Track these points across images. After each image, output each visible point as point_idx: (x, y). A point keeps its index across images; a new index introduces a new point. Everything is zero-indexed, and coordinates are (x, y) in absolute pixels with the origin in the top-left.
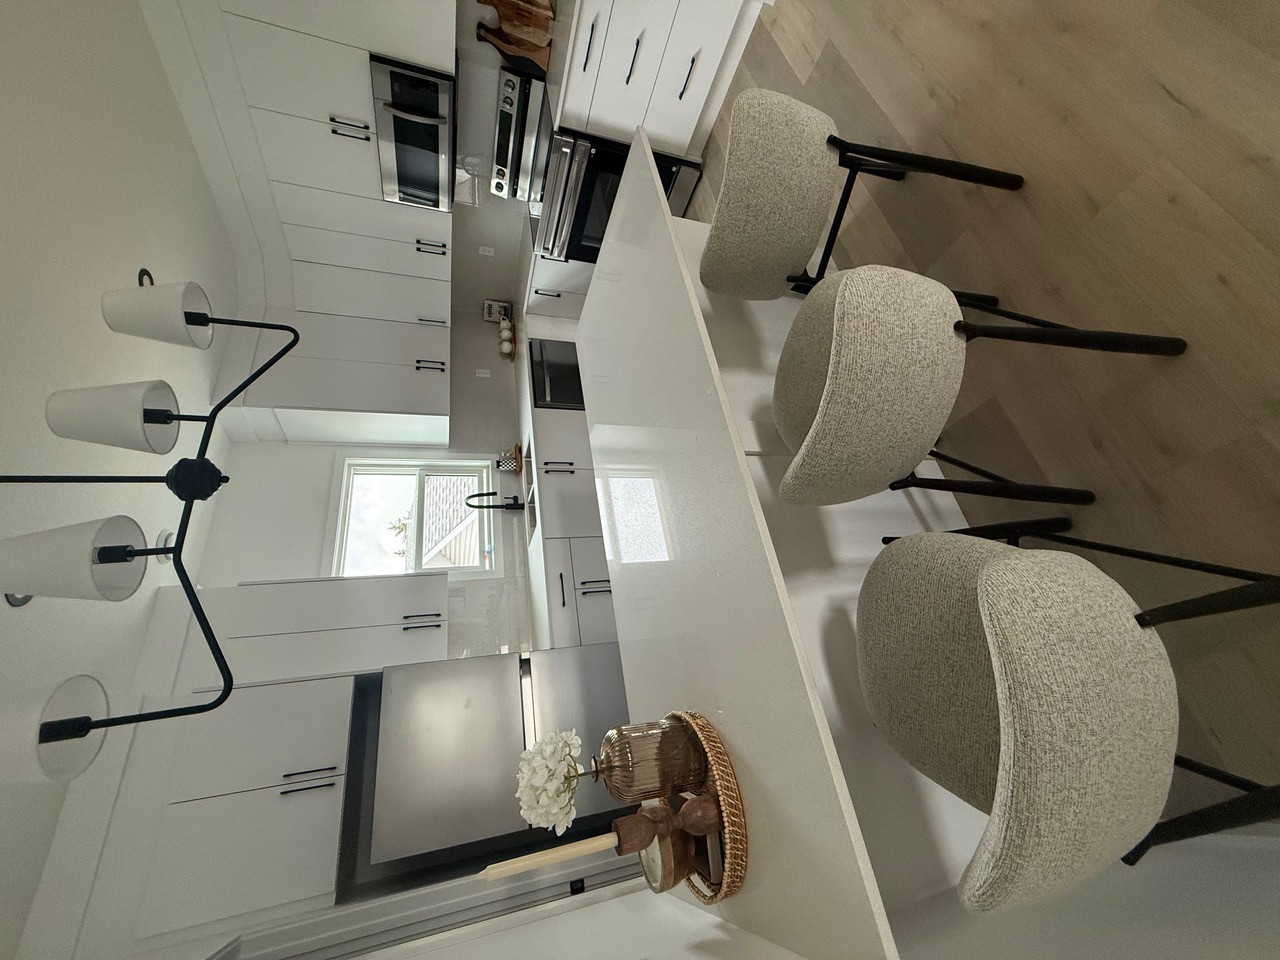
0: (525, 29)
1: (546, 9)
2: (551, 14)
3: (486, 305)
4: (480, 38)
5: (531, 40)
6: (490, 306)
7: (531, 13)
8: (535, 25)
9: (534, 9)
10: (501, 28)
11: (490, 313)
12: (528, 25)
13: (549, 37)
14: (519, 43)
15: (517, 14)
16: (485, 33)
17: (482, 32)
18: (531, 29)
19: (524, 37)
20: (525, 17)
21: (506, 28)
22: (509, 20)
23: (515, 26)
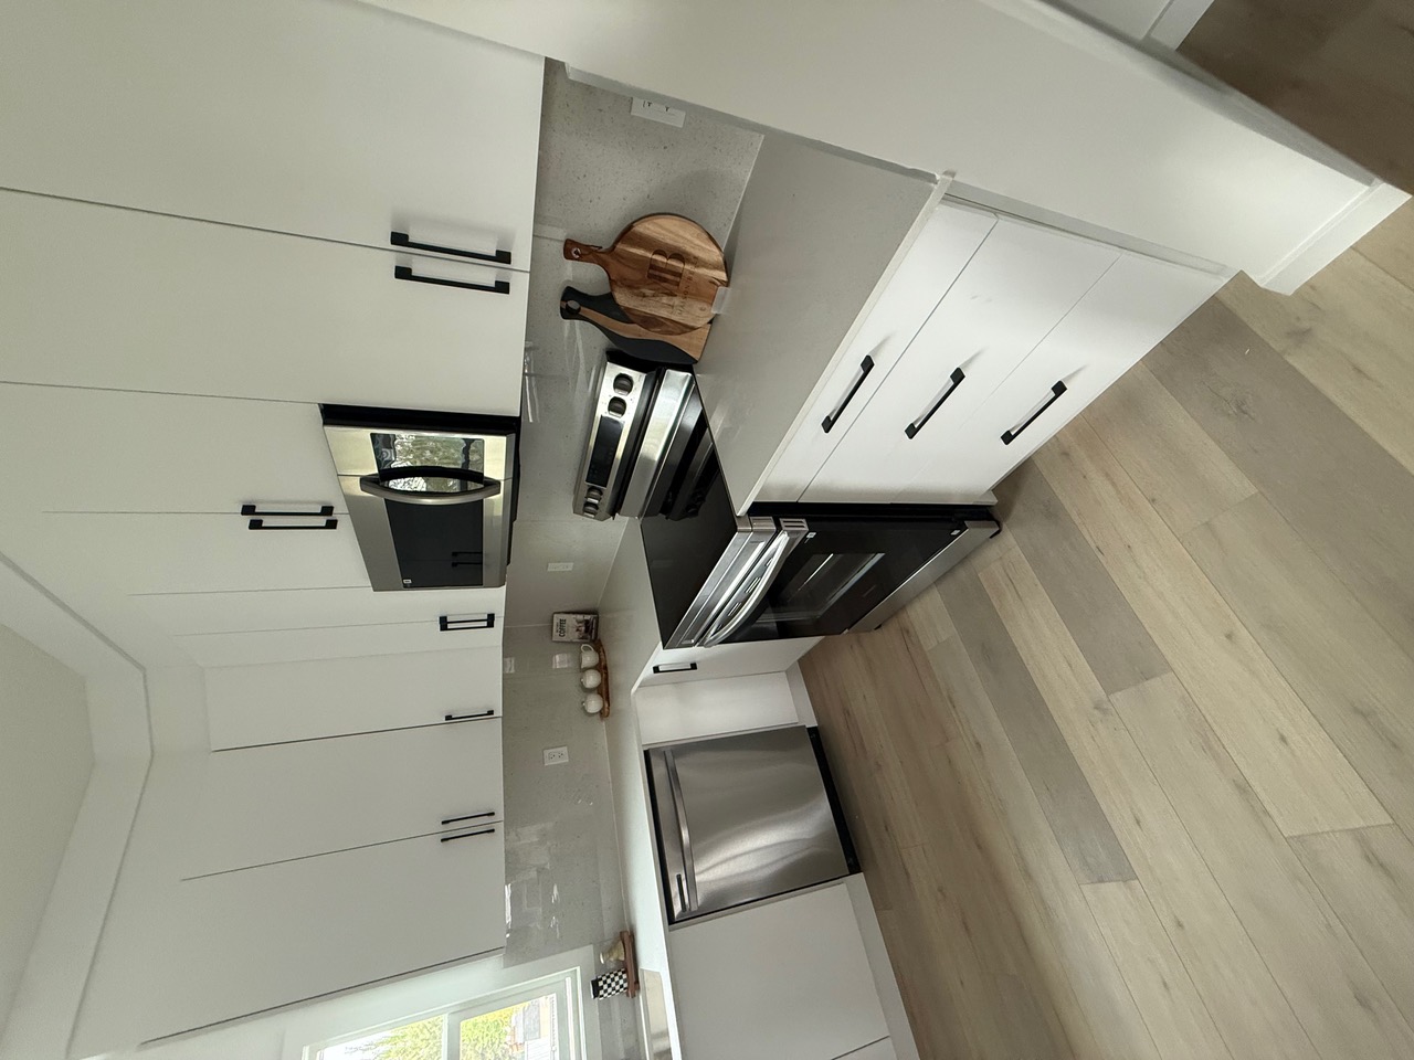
0: (665, 300)
1: (715, 267)
2: (722, 276)
3: (556, 621)
4: (568, 313)
5: (674, 318)
6: (562, 622)
7: (680, 275)
8: (686, 294)
9: (688, 267)
10: (610, 297)
11: (562, 630)
12: (671, 294)
13: (714, 312)
14: (649, 321)
15: (650, 276)
16: (574, 303)
17: (573, 304)
18: (676, 301)
19: (664, 313)
20: (666, 280)
21: (623, 299)
22: (631, 286)
23: (644, 296)
